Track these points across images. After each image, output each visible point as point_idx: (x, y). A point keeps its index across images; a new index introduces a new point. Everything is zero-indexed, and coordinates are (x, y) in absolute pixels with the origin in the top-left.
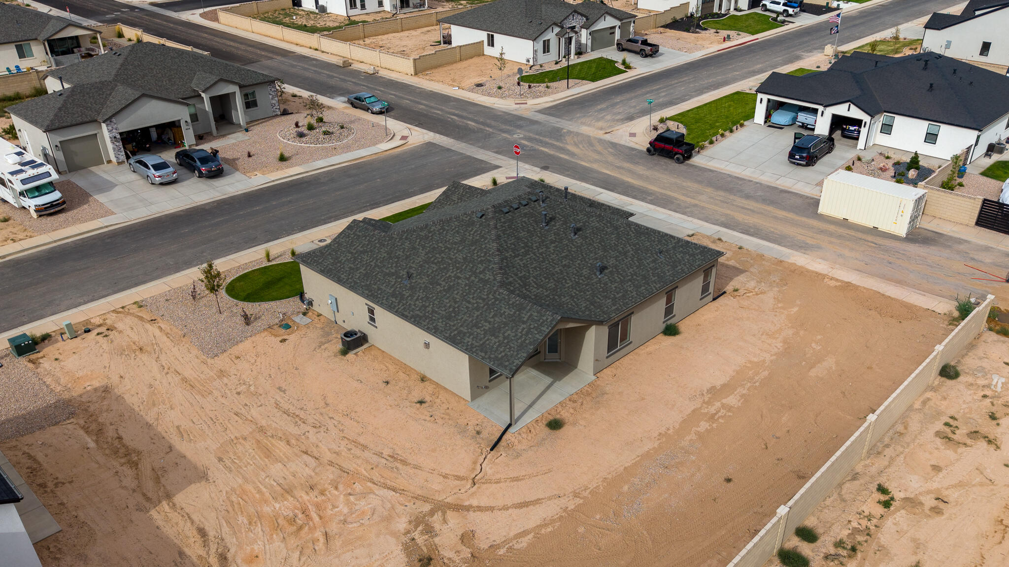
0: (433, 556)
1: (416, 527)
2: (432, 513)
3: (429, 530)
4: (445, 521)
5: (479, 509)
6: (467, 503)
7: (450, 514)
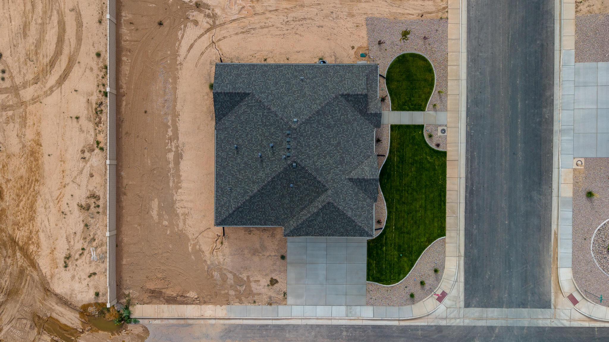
0: (198, 9)
1: (213, 14)
2: (214, 22)
3: (208, 16)
4: (207, 23)
5: (202, 35)
6: (208, 33)
7: (209, 26)
